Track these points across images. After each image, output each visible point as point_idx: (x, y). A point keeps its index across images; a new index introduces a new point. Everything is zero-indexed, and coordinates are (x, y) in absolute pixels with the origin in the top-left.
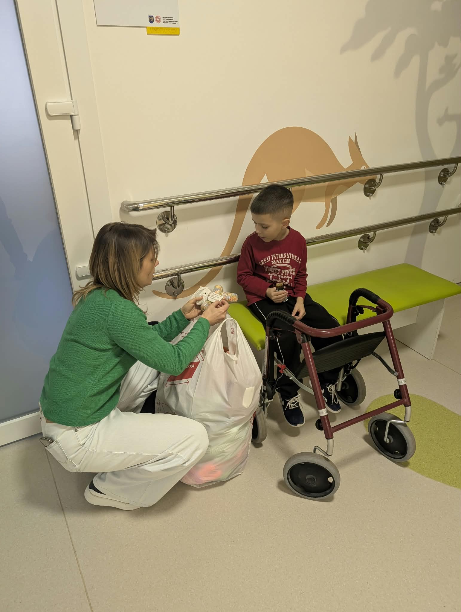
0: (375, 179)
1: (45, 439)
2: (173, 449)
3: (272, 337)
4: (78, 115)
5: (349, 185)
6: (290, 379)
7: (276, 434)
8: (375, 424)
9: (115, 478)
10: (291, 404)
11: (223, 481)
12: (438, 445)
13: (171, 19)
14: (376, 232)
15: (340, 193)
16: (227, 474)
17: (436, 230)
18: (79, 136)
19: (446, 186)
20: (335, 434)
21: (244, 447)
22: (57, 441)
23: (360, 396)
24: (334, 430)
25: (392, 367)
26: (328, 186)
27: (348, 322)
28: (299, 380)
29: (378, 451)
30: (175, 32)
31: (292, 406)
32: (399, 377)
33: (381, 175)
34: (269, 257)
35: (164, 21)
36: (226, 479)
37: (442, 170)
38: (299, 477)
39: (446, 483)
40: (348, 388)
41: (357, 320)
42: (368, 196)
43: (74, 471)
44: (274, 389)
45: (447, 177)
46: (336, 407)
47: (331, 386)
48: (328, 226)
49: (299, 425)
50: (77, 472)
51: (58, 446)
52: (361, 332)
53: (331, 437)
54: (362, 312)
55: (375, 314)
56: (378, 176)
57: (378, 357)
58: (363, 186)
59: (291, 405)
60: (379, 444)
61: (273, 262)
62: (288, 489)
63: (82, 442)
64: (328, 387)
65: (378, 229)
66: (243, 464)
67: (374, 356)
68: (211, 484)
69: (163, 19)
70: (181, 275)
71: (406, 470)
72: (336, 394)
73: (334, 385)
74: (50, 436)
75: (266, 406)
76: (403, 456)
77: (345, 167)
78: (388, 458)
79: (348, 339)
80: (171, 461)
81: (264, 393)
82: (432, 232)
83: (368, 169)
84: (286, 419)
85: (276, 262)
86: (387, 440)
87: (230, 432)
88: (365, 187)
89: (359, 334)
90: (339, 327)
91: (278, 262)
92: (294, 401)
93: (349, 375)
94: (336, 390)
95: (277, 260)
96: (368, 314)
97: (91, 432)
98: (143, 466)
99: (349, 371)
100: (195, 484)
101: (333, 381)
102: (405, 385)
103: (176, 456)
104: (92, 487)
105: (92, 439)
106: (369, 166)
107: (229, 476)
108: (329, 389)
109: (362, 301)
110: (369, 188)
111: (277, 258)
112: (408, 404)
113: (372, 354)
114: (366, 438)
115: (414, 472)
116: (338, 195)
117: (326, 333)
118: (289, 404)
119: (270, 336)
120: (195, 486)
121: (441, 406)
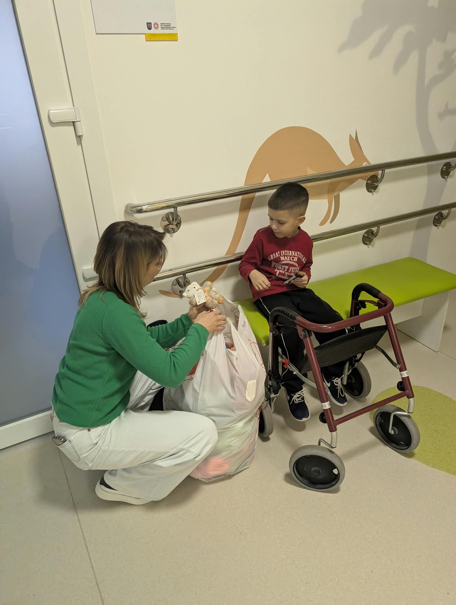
0: (377, 175)
1: (57, 438)
2: (185, 445)
3: (275, 333)
4: (80, 121)
5: (351, 182)
6: (294, 373)
7: (282, 428)
8: (380, 416)
9: (126, 474)
10: (296, 397)
11: (231, 474)
12: (444, 436)
13: (168, 25)
14: (379, 227)
15: (343, 189)
16: (235, 467)
17: (441, 223)
18: (82, 142)
19: (450, 180)
20: (338, 427)
21: (250, 441)
22: (70, 440)
23: (365, 389)
24: (337, 422)
25: (395, 360)
26: (330, 183)
27: (351, 317)
28: (302, 375)
29: (383, 442)
30: (173, 38)
31: (297, 401)
32: (401, 370)
33: (383, 170)
34: (279, 252)
35: (161, 27)
36: (234, 473)
37: (444, 165)
38: (305, 469)
39: (451, 473)
40: (353, 381)
41: (359, 314)
42: (370, 192)
43: (87, 469)
44: (279, 384)
45: (449, 171)
46: (343, 400)
47: (337, 379)
48: (331, 222)
49: (304, 419)
50: (89, 470)
51: (70, 445)
52: (364, 325)
53: (334, 430)
54: (365, 307)
55: (376, 308)
56: (380, 172)
57: (381, 350)
58: (365, 182)
59: (296, 399)
60: (384, 435)
61: (282, 258)
62: (295, 481)
63: (95, 442)
64: (334, 380)
65: (381, 224)
66: (250, 458)
67: (377, 350)
68: (220, 478)
69: (161, 25)
70: (187, 274)
71: (411, 461)
72: (342, 388)
73: (340, 379)
74: (63, 435)
75: (273, 401)
76: (407, 447)
77: (347, 164)
78: (393, 449)
79: (352, 333)
80: (183, 456)
81: (269, 388)
82: (436, 226)
83: (370, 165)
84: (291, 414)
85: (284, 258)
86: (391, 432)
87: (235, 426)
88: (367, 183)
89: (362, 328)
90: (342, 321)
91: (286, 259)
92: (299, 396)
93: (355, 368)
94: (342, 384)
95: (286, 257)
96: (371, 308)
97: (104, 431)
98: (155, 462)
99: (354, 364)
100: (204, 478)
101: (339, 375)
102: (408, 377)
103: (188, 450)
104: (103, 483)
105: (104, 438)
106: (371, 163)
107: (236, 470)
108: (335, 382)
109: (364, 296)
110: (371, 184)
111: (286, 255)
112: (411, 396)
113: (376, 348)
114: (371, 430)
115: (419, 462)
116: (340, 192)
117: (327, 328)
118: (295, 399)
119: (273, 332)
120: (203, 480)
121: (446, 397)
